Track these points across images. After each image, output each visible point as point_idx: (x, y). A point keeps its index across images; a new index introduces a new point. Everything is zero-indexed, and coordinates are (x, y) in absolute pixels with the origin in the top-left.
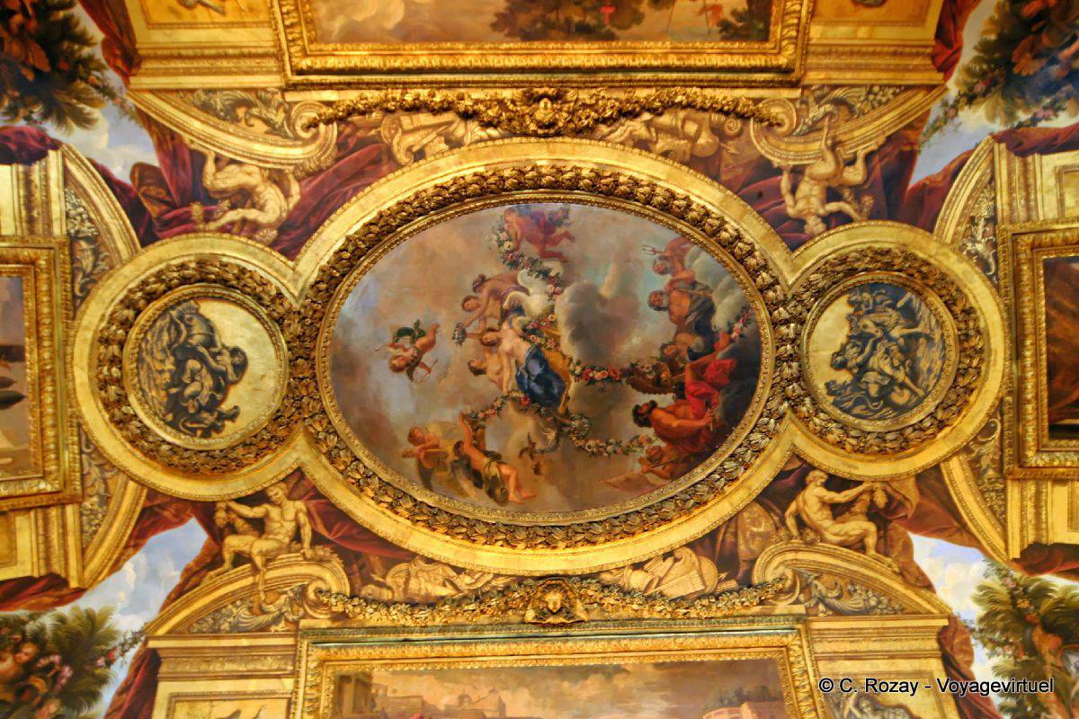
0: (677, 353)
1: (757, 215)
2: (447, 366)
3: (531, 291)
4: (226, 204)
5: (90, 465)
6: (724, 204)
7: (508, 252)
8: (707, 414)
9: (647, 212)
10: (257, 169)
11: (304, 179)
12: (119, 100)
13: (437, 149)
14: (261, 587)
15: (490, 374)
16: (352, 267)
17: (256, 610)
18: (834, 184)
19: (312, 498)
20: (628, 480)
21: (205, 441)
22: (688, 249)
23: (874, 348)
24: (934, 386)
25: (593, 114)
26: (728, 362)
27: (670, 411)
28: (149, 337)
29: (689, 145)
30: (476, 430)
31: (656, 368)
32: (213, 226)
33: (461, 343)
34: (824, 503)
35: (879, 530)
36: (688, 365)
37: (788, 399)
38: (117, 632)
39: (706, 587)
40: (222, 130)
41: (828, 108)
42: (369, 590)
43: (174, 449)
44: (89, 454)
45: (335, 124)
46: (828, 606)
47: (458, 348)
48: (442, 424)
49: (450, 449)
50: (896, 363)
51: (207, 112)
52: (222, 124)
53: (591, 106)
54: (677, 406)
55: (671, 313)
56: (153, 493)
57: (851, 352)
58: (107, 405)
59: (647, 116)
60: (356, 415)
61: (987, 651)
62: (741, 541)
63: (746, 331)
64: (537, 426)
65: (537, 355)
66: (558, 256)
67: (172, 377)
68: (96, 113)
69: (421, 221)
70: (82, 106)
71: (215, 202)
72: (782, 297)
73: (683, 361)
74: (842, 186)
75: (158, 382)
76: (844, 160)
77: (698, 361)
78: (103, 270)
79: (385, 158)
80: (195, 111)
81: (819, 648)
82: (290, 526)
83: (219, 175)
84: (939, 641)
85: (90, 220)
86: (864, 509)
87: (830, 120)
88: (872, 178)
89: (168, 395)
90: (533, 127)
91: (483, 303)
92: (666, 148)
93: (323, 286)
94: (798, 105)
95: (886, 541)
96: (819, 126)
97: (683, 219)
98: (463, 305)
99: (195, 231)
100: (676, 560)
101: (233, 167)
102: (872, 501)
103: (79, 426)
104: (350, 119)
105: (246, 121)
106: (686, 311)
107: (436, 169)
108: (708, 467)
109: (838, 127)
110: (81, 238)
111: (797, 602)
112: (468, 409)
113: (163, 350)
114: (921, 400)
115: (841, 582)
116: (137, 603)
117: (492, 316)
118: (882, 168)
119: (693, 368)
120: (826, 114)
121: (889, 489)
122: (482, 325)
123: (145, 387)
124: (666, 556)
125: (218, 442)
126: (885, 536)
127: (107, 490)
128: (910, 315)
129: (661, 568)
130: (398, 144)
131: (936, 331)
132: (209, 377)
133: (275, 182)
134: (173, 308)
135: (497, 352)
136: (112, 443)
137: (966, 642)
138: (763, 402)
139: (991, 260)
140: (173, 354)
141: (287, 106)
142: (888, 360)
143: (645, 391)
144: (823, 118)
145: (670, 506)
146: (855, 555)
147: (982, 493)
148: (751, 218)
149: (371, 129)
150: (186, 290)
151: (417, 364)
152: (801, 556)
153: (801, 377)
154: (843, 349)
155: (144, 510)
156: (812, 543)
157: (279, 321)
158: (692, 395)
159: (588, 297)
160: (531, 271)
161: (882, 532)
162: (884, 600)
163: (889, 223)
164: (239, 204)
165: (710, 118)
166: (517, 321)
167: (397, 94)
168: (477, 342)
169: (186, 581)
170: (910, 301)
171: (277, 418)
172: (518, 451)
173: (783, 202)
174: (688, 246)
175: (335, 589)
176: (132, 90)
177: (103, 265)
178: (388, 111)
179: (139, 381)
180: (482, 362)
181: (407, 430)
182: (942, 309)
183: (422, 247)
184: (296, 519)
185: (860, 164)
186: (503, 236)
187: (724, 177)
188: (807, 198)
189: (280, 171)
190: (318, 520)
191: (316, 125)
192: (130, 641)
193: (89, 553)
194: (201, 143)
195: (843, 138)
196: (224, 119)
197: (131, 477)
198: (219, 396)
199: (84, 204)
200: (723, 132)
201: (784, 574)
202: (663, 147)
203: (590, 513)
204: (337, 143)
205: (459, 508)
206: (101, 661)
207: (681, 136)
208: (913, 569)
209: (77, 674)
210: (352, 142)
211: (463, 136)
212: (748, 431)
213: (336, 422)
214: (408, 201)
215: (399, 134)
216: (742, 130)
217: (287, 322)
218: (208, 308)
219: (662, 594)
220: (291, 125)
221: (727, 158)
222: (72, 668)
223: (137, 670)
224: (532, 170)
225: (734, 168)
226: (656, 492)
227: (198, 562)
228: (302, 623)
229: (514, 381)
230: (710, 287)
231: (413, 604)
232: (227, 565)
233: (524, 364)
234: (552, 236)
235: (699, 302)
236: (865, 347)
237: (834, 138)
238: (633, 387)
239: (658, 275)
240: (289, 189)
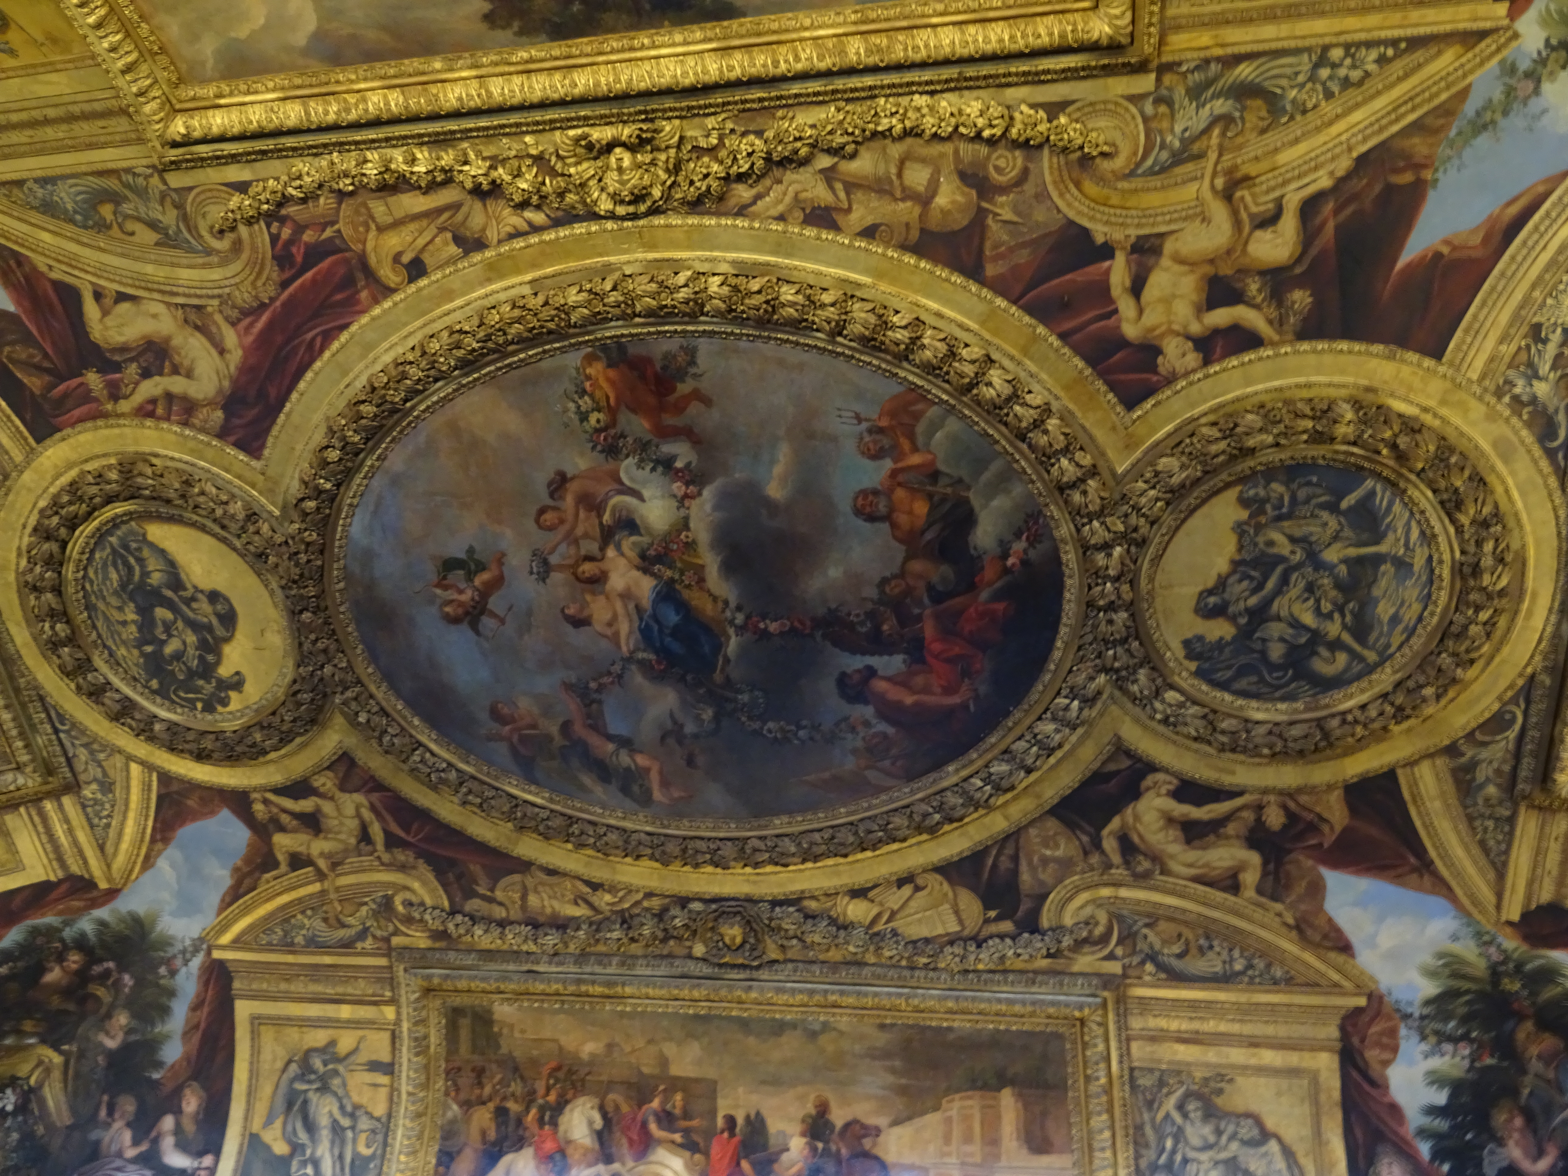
0: (909, 591)
1: (1056, 341)
2: (529, 613)
3: (646, 493)
4: (133, 369)
5: (72, 744)
6: (990, 325)
7: (598, 431)
8: (964, 688)
9: (840, 349)
10: (162, 307)
11: (239, 320)
13: (444, 255)
14: (333, 896)
15: (598, 626)
16: (348, 472)
17: (332, 921)
18: (1226, 270)
19: (372, 790)
20: (835, 778)
22: (922, 413)
23: (1285, 581)
24: (1400, 647)
25: (715, 167)
26: (1000, 606)
27: (899, 681)
28: (91, 574)
29: (917, 210)
30: (588, 706)
31: (871, 615)
32: (124, 406)
33: (544, 580)
34: (1170, 820)
35: (1265, 863)
36: (928, 612)
37: (1106, 670)
38: (172, 937)
39: (964, 928)
40: (88, 245)
41: (1220, 106)
42: (473, 905)
43: (172, 728)
44: (67, 732)
45: (262, 224)
46: (1161, 967)
47: (541, 587)
48: (538, 697)
49: (554, 730)
50: (1326, 607)
51: (54, 217)
52: (85, 236)
53: (711, 151)
54: (911, 673)
55: (894, 526)
56: (165, 778)
57: (1238, 588)
58: (67, 672)
59: (824, 161)
61: (1424, 1047)
62: (1024, 867)
63: (1032, 554)
64: (683, 701)
65: (669, 595)
66: (688, 434)
67: (140, 629)
69: (440, 389)
71: (117, 367)
72: (1099, 503)
73: (919, 603)
74: (1243, 272)
75: (124, 636)
76: (1252, 216)
77: (946, 604)
79: (360, 275)
80: (35, 216)
81: (1135, 1022)
82: (353, 824)
83: (109, 321)
84: (1342, 1028)
86: (1243, 832)
87: (1223, 134)
88: (1313, 252)
89: (143, 654)
90: (605, 203)
91: (570, 515)
92: (869, 221)
93: (311, 504)
94: (1149, 109)
95: (1277, 879)
96: (1196, 148)
97: (907, 361)
98: (537, 521)
99: (105, 415)
100: (918, 889)
101: (125, 306)
102: (1259, 821)
103: (41, 698)
104: (283, 212)
105: (120, 227)
106: (920, 523)
107: (448, 294)
108: (964, 767)
109: (1240, 147)
111: (1111, 957)
113: (116, 593)
114: (1371, 669)
115: (1188, 933)
116: (187, 903)
117: (586, 536)
118: (1337, 228)
119: (937, 617)
120: (1216, 120)
121: (1292, 805)
122: (572, 551)
123: (110, 643)
124: (901, 882)
125: (226, 719)
126: (1276, 873)
127: (105, 774)
128: (1367, 520)
129: (895, 898)
130: (375, 249)
131: (1418, 550)
132: (189, 632)
133: (197, 328)
134: (109, 533)
136: (89, 717)
137: (1393, 1033)
138: (1063, 674)
139: (1561, 418)
140: (132, 599)
141: (174, 195)
142: (1311, 602)
143: (855, 650)
144: (1207, 131)
145: (899, 821)
146: (1219, 896)
147: (1470, 818)
148: (1044, 347)
149: (324, 226)
150: (119, 508)
151: (482, 612)
152: (1124, 893)
153: (1132, 636)
154: (1222, 583)
155: (160, 798)
156: (1145, 875)
157: (261, 556)
158: (936, 657)
159: (746, 501)
160: (642, 460)
161: (1271, 867)
162: (1260, 964)
163: (1344, 345)
165: (956, 152)
166: (629, 543)
167: (347, 162)
168: (572, 577)
169: (239, 882)
170: (1371, 494)
171: (295, 694)
172: (658, 734)
173: (1116, 311)
174: (919, 407)
175: (429, 902)
178: (341, 195)
179: (99, 636)
180: (582, 608)
181: (487, 704)
182: (1435, 515)
183: (454, 429)
184: (358, 815)
185: (1289, 224)
187: (991, 270)
188: (1166, 301)
189: (199, 308)
190: (389, 818)
191: (233, 229)
192: (190, 949)
193: (109, 849)
194: (64, 268)
195: (1252, 169)
196: (85, 227)
197: (130, 758)
198: (210, 658)
200: (986, 178)
201: (1092, 917)
202: (862, 218)
203: (777, 822)
204: (274, 257)
205: (581, 810)
206: (163, 970)
207: (898, 194)
208: (1321, 922)
209: (140, 983)
210: (298, 253)
211: (484, 230)
212: (1033, 717)
213: (379, 695)
214: (411, 358)
215: (372, 234)
216: (1025, 173)
217: (272, 560)
218: (157, 532)
219: (895, 933)
220: (192, 229)
221: (995, 231)
222: (132, 976)
223: (207, 984)
224: (614, 288)
225: (1011, 250)
226: (884, 797)
227: (248, 860)
228: (396, 941)
229: (637, 635)
230: (967, 479)
231: (536, 925)
232: (283, 868)
233: (649, 611)
234: (672, 398)
235: (947, 506)
236: (1266, 578)
237: (1230, 172)
238: (836, 644)
239: (867, 462)
240: (222, 340)
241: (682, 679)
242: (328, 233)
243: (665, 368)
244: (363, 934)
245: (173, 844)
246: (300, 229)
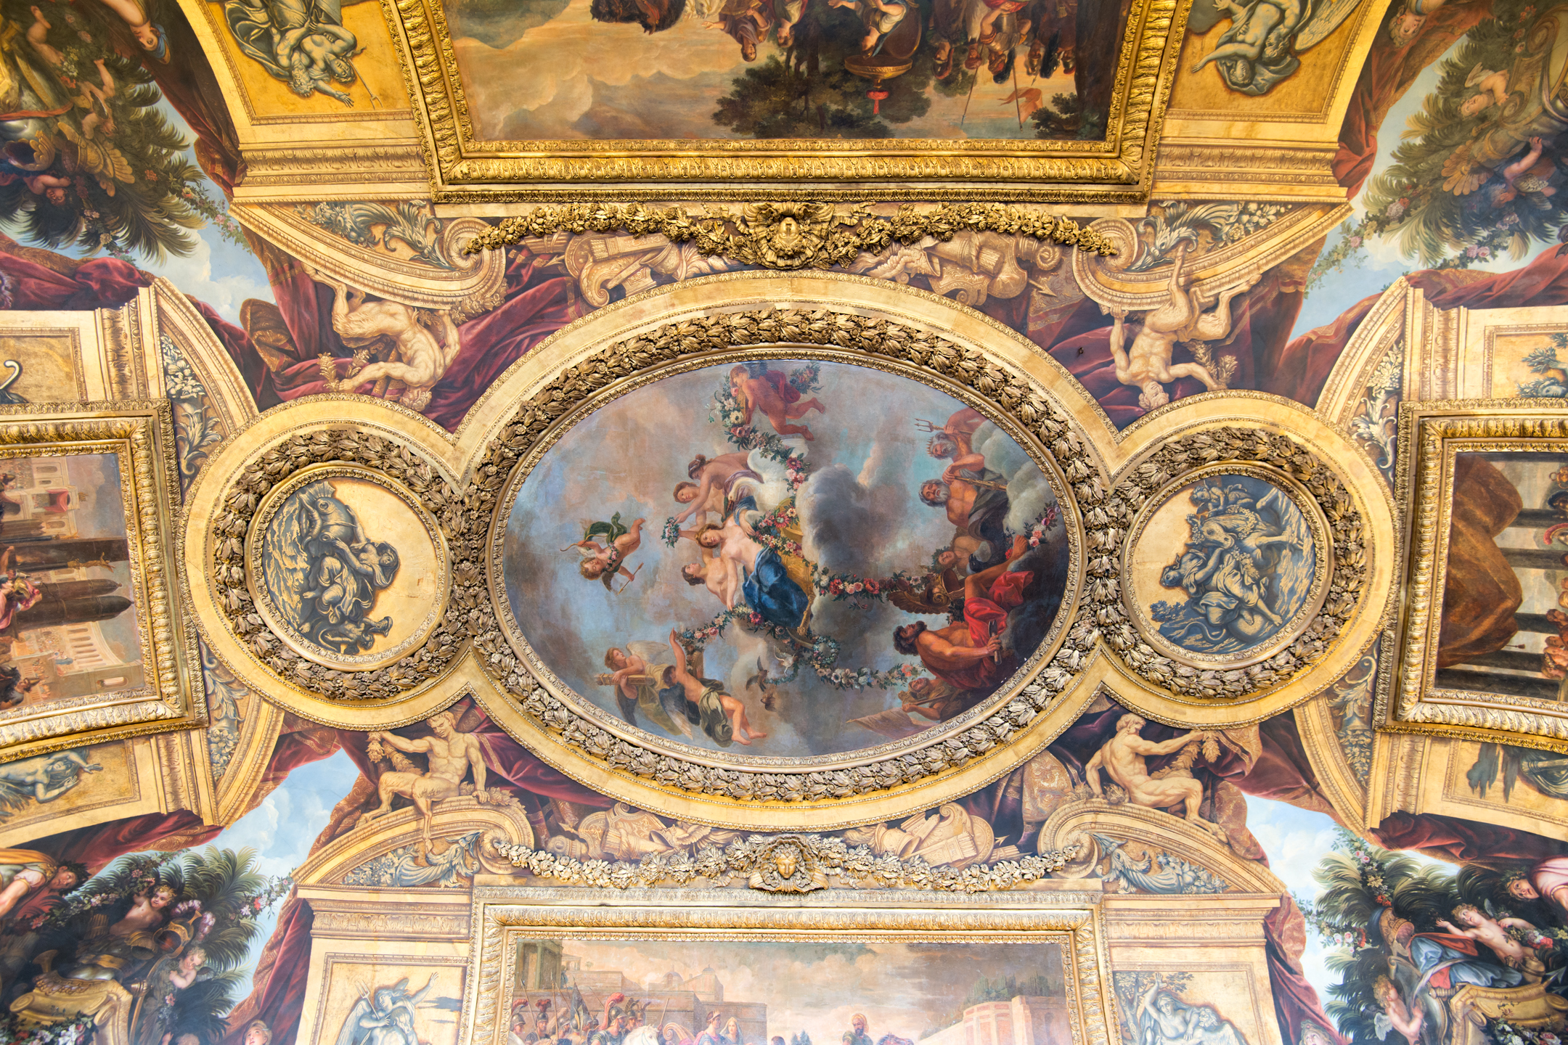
0: (956, 561)
1: (1073, 380)
2: (656, 571)
3: (765, 477)
4: (363, 355)
5: (214, 683)
6: (1030, 364)
7: (735, 426)
8: (991, 642)
9: (924, 375)
10: (401, 308)
11: (464, 322)
12: (221, 217)
13: (642, 285)
14: (427, 835)
15: (710, 584)
16: (529, 444)
17: (421, 860)
18: (1184, 339)
19: (485, 731)
20: (884, 719)
21: (350, 659)
22: (978, 425)
23: (1221, 560)
24: (1296, 611)
25: (854, 239)
26: (1023, 575)
27: (944, 636)
28: (275, 526)
29: (986, 282)
31: (926, 580)
32: (347, 384)
33: (672, 544)
34: (1137, 755)
35: (1205, 789)
36: (969, 578)
37: (1100, 625)
38: (261, 877)
39: (978, 853)
40: (354, 256)
41: (1184, 232)
42: (559, 841)
43: (314, 667)
44: (213, 670)
45: (503, 249)
46: (1130, 881)
47: (669, 550)
48: (649, 646)
49: (658, 675)
50: (1248, 581)
51: (333, 232)
52: (354, 249)
53: (851, 228)
54: (952, 629)
55: (949, 509)
56: (292, 718)
57: (1189, 565)
58: (230, 613)
59: (928, 242)
60: (539, 632)
61: (1322, 938)
62: (1026, 798)
63: (1048, 534)
64: (770, 650)
65: (771, 559)
66: (803, 432)
67: (307, 577)
68: (193, 235)
69: (620, 384)
70: (176, 226)
71: (350, 353)
72: (1100, 495)
73: (963, 572)
74: (1195, 341)
75: (290, 583)
76: (1200, 304)
77: (983, 572)
78: (214, 441)
79: (571, 295)
80: (318, 231)
81: (1114, 932)
82: (460, 764)
83: (353, 317)
84: (1265, 927)
85: (194, 377)
86: (1189, 763)
87: (1185, 250)
88: (1237, 331)
89: (303, 600)
90: (770, 257)
91: (702, 492)
92: (953, 287)
93: (493, 469)
94: (1141, 229)
95: (1213, 803)
96: (1168, 257)
97: (972, 385)
98: (676, 495)
99: (326, 391)
100: (942, 819)
101: (371, 305)
102: (1200, 754)
103: (198, 636)
104: (523, 243)
105: (386, 243)
106: (969, 508)
107: (641, 313)
108: (988, 707)
109: (1195, 259)
110: (185, 401)
111: (1093, 875)
112: (681, 627)
113: (293, 544)
114: (1277, 629)
115: (1150, 852)
116: (283, 844)
117: (713, 508)
118: (1251, 317)
119: (976, 583)
120: (1181, 240)
121: (1223, 740)
122: (700, 520)
123: (275, 589)
124: (929, 814)
125: (367, 661)
126: (1213, 797)
127: (237, 712)
128: (1273, 517)
129: (921, 827)
130: (588, 277)
131: (1306, 540)
132: (352, 579)
133: (426, 326)
134: (302, 490)
135: (719, 556)
136: (237, 656)
137: (1299, 927)
138: (1067, 629)
139: (1389, 449)
140: (306, 549)
141: (437, 223)
142: (1238, 577)
143: (911, 609)
144: (1175, 246)
145: (935, 754)
146: (1172, 819)
147: (1343, 747)
148: (1065, 383)
149: (552, 256)
150: (318, 468)
151: (616, 570)
152: (1102, 818)
153: (1119, 598)
154: (1179, 562)
155: (282, 738)
156: (1118, 803)
157: (438, 512)
158: (972, 616)
159: (841, 487)
160: (766, 450)
161: (1209, 793)
162: (1204, 875)
163: (1257, 394)
164: (380, 356)
165: (1017, 244)
166: (746, 516)
167: (585, 209)
168: (695, 542)
169: (338, 823)
170: (1276, 498)
171: (438, 635)
172: (746, 680)
173: (1113, 361)
174: (976, 420)
175: (516, 840)
176: (235, 204)
177: (213, 435)
178: (573, 233)
179: (266, 582)
180: (700, 568)
181: (604, 651)
182: (1317, 514)
183: (622, 418)
184: (467, 755)
185: (1222, 311)
186: (730, 404)
187: (1032, 327)
188: (1145, 357)
189: (432, 311)
190: (494, 757)
191: (478, 251)
192: (277, 889)
193: (222, 786)
194: (328, 273)
195: (1202, 274)
196: (357, 242)
197: (265, 699)
198: (365, 604)
199: (185, 355)
200: (1035, 264)
201: (1078, 841)
202: (949, 284)
203: (834, 758)
204: (506, 276)
205: (669, 748)
206: (246, 910)
207: (975, 270)
208: (1243, 838)
209: (221, 923)
210: (526, 274)
211: (676, 269)
212: (1044, 664)
213: (513, 640)
214: (601, 357)
215: (590, 264)
216: (1060, 262)
217: (447, 515)
218: (346, 492)
219: (921, 858)
220: (445, 250)
221: (1037, 300)
222: (214, 915)
223: (287, 922)
224: (769, 317)
225: (1046, 314)
226: (920, 736)
227: (350, 801)
228: (478, 878)
229: (742, 593)
230: (1005, 476)
231: (611, 859)
232: (385, 806)
233: (754, 572)
234: (795, 404)
235: (989, 496)
236: (1208, 558)
237: (1188, 274)
238: (896, 604)
239: (935, 460)
240: (445, 337)
241: (772, 631)
242: (555, 261)
243: (793, 381)
244: (447, 874)
245: (283, 783)
246: (532, 256)
